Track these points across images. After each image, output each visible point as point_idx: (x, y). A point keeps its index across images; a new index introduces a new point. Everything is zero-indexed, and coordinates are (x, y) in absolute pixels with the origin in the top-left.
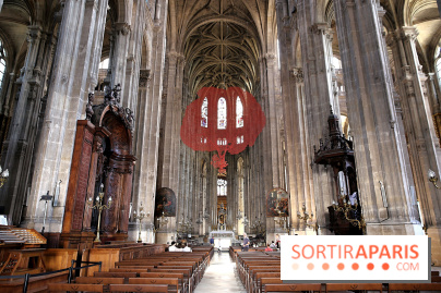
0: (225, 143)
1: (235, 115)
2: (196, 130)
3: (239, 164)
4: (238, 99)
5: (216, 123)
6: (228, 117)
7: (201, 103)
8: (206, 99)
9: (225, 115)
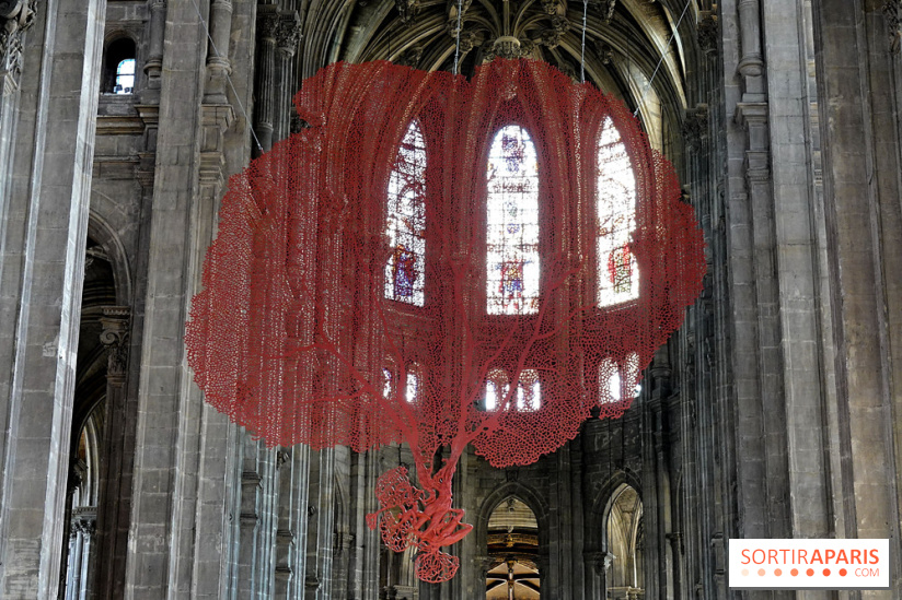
0: (531, 398)
1: (592, 231)
2: (355, 322)
3: (618, 530)
4: (609, 133)
5: (479, 274)
6: (547, 245)
7: (386, 159)
8: (414, 135)
9: (532, 234)
